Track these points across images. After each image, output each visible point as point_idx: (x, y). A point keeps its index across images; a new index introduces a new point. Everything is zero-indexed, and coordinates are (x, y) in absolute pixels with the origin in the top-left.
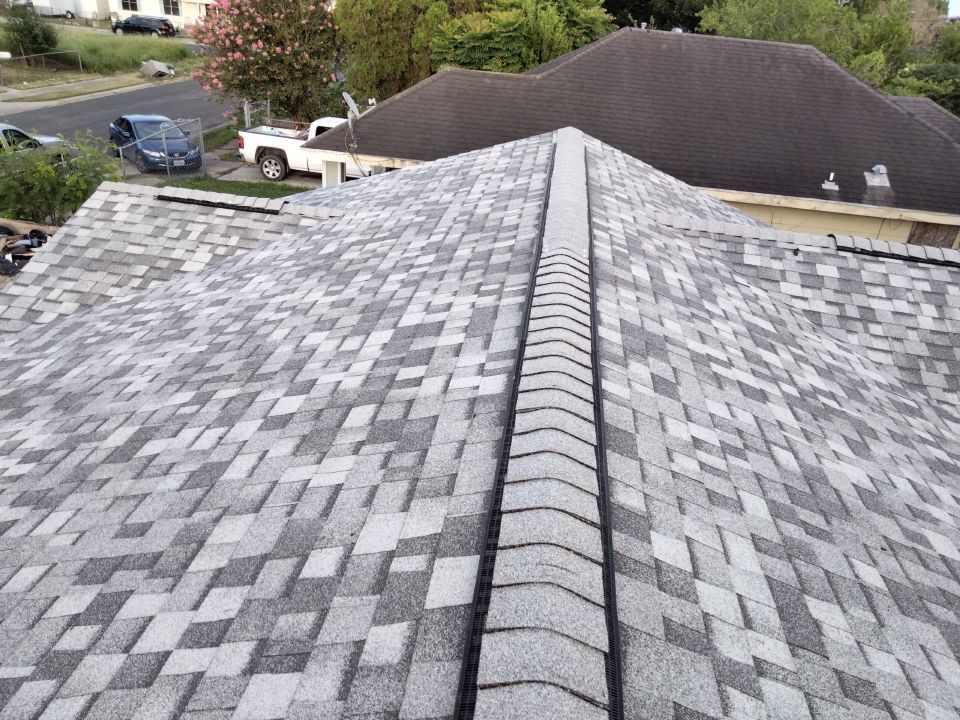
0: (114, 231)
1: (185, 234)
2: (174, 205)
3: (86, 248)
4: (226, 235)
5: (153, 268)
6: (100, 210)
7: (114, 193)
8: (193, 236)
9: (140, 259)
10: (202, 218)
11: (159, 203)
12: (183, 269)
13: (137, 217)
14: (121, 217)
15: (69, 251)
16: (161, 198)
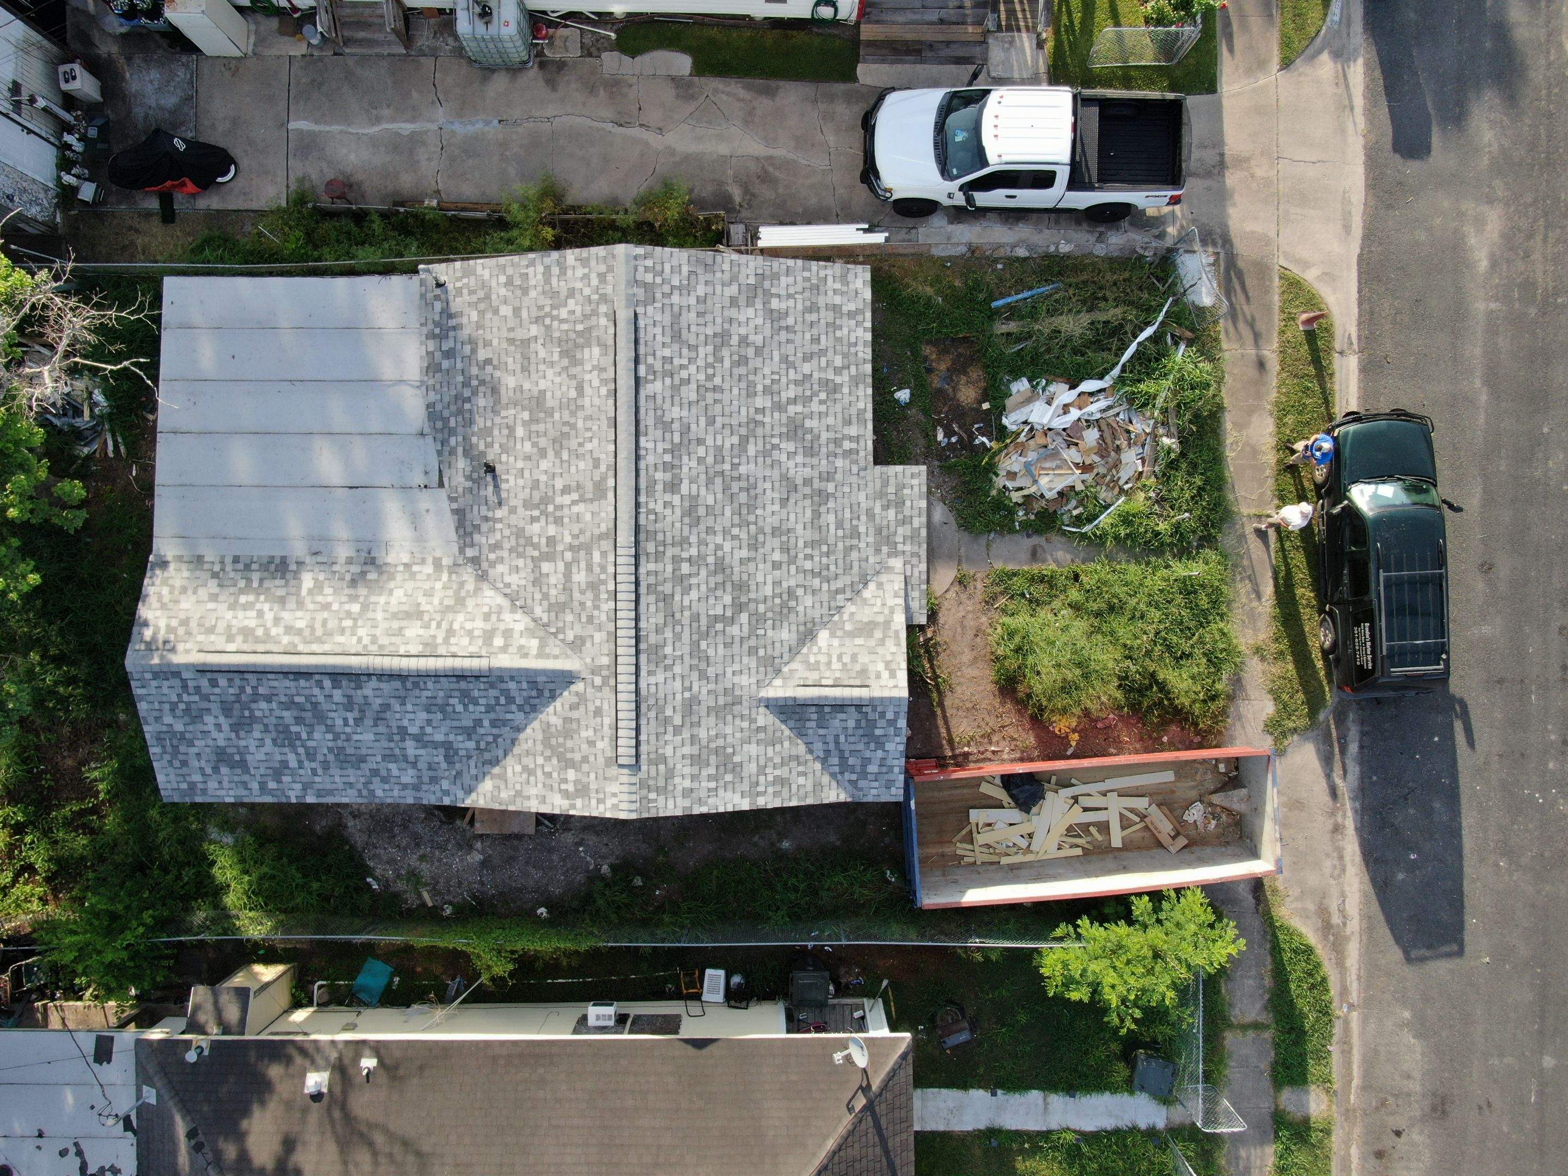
0: (877, 654)
1: (840, 657)
2: (857, 681)
4: (818, 662)
6: (895, 670)
7: (896, 687)
8: (834, 659)
10: (836, 673)
13: (872, 668)
14: (881, 667)
16: (868, 686)
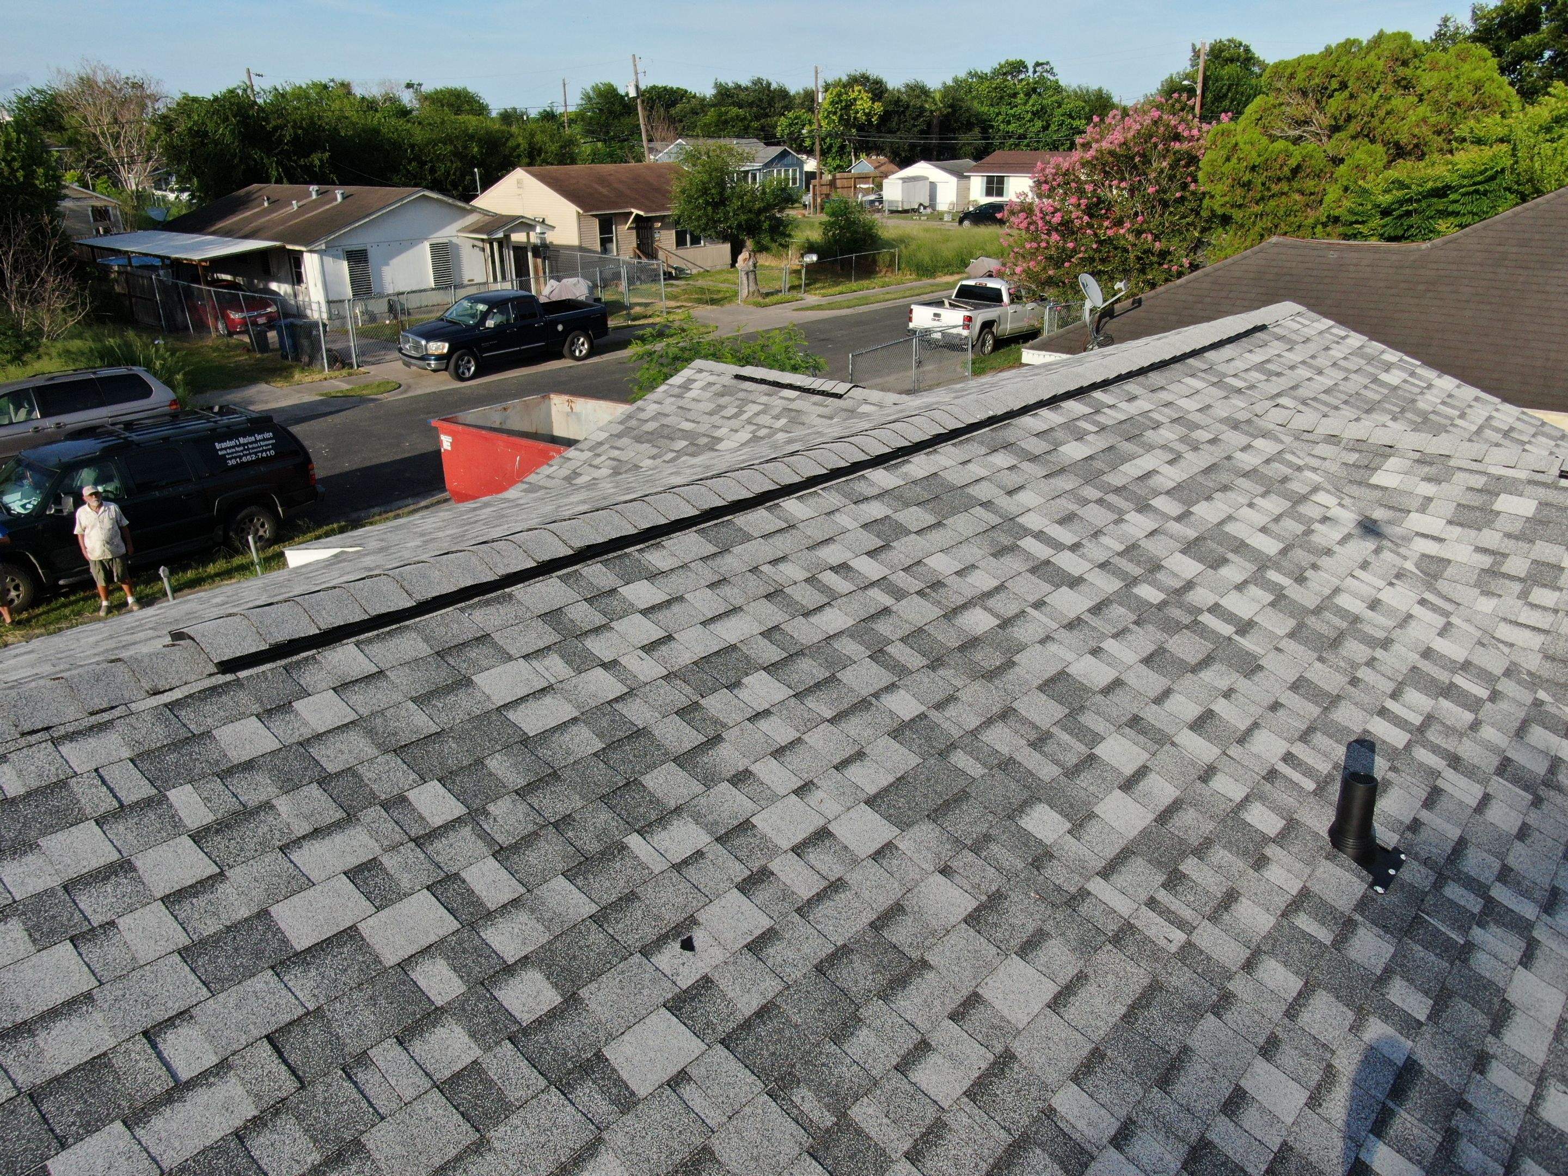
0: (679, 407)
1: (739, 414)
2: (747, 385)
3: (647, 421)
4: (777, 417)
5: (692, 444)
6: (679, 387)
7: (700, 371)
8: (746, 416)
9: (685, 434)
10: (764, 399)
11: (735, 382)
12: (717, 447)
13: (707, 395)
14: (693, 394)
15: (633, 423)
16: (738, 377)
